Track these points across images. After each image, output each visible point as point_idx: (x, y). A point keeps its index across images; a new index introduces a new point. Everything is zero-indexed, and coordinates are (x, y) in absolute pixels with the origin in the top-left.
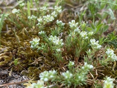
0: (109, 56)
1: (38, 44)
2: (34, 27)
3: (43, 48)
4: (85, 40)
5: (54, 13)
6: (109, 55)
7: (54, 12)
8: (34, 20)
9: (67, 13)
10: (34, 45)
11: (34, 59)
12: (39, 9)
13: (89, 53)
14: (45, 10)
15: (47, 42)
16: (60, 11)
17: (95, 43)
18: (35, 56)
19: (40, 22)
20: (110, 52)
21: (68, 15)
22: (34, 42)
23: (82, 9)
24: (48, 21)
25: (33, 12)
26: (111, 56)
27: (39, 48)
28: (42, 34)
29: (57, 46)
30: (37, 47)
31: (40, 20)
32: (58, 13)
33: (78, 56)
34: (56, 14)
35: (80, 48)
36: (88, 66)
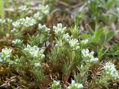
0: (108, 73)
1: (9, 56)
2: (8, 35)
3: (17, 62)
4: (76, 51)
5: (37, 15)
6: (108, 70)
7: (38, 13)
8: (9, 25)
9: (58, 15)
10: (3, 59)
11: (5, 80)
12: (17, 10)
13: (81, 70)
14: (24, 11)
15: (24, 55)
16: (46, 12)
17: (88, 55)
18: (6, 75)
19: (16, 28)
20: (110, 67)
21: (59, 17)
22: (4, 53)
23: (81, 9)
24: (27, 26)
25: (9, 13)
26: (110, 72)
27: (12, 62)
28: (17, 44)
29: (36, 59)
30: (8, 61)
31: (16, 24)
32: (44, 14)
33: (67, 74)
34: (40, 16)
35: (71, 63)
36: (76, 85)
